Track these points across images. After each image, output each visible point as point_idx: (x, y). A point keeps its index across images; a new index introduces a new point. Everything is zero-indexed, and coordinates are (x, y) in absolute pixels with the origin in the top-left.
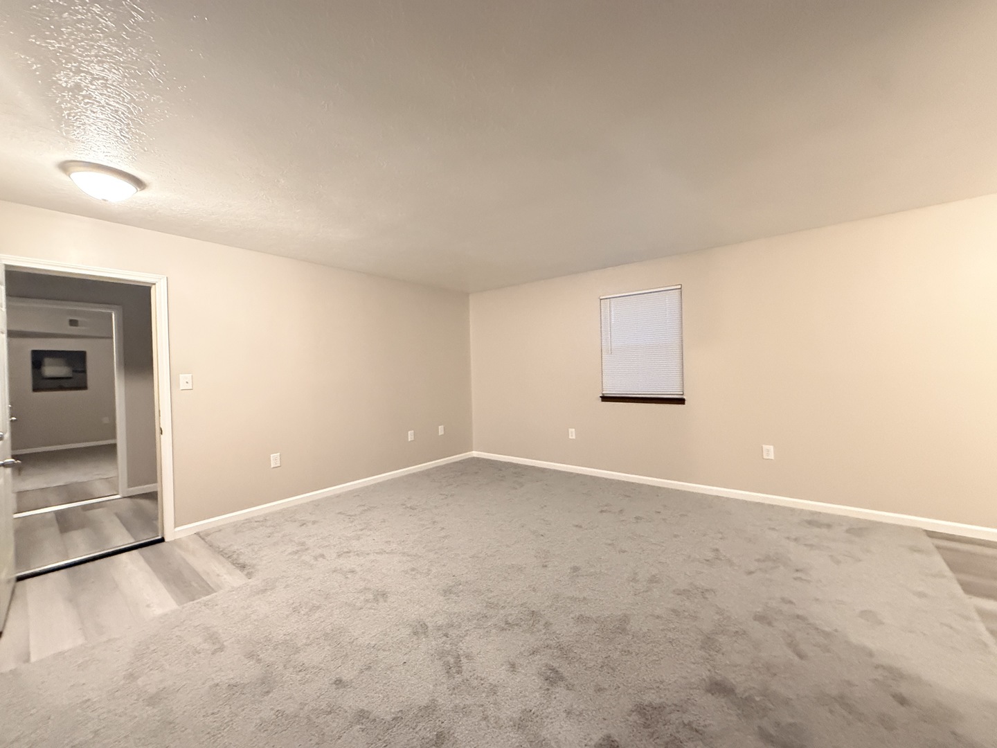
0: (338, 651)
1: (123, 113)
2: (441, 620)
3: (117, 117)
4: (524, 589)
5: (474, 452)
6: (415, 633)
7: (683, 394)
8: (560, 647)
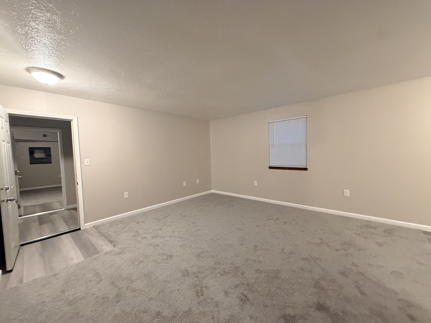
0: (150, 283)
2: (195, 269)
4: (233, 255)
5: (212, 190)
6: (184, 275)
7: (307, 166)
8: (248, 285)
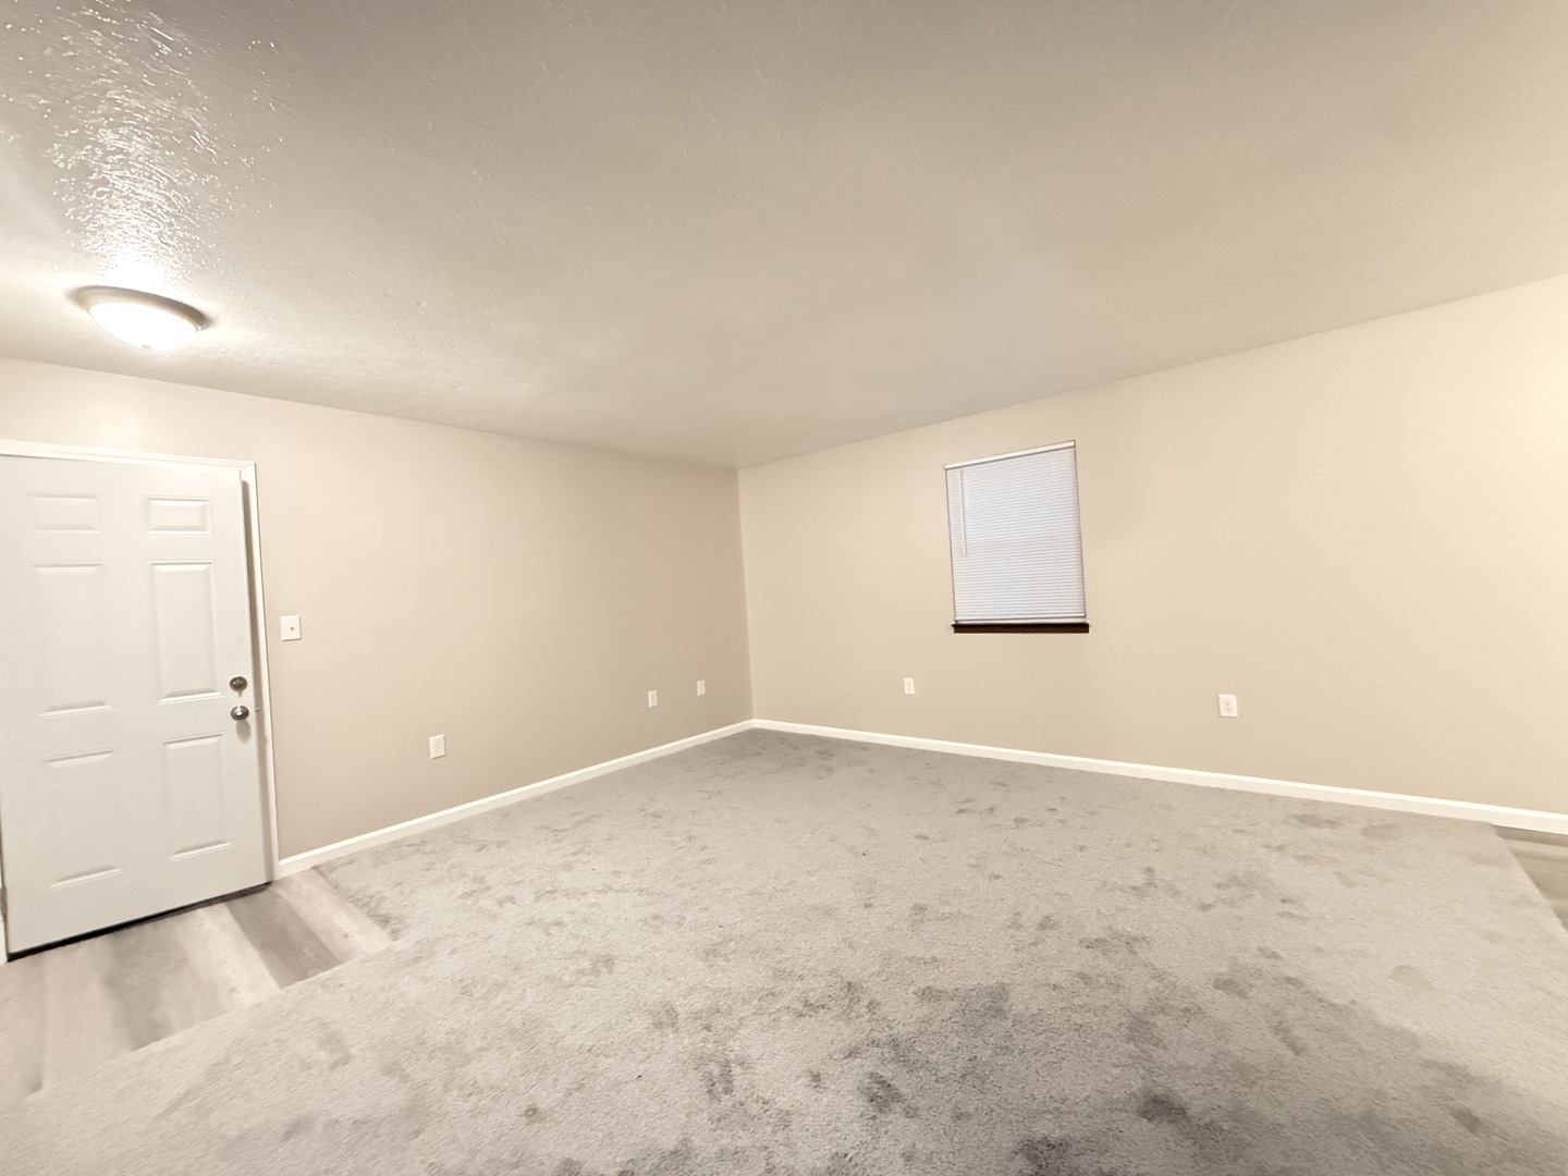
0: (532, 1059)
1: (159, 207)
2: (699, 1002)
3: (151, 213)
4: (835, 945)
5: (754, 720)
6: (659, 1025)
7: (1085, 617)
8: (895, 1044)
